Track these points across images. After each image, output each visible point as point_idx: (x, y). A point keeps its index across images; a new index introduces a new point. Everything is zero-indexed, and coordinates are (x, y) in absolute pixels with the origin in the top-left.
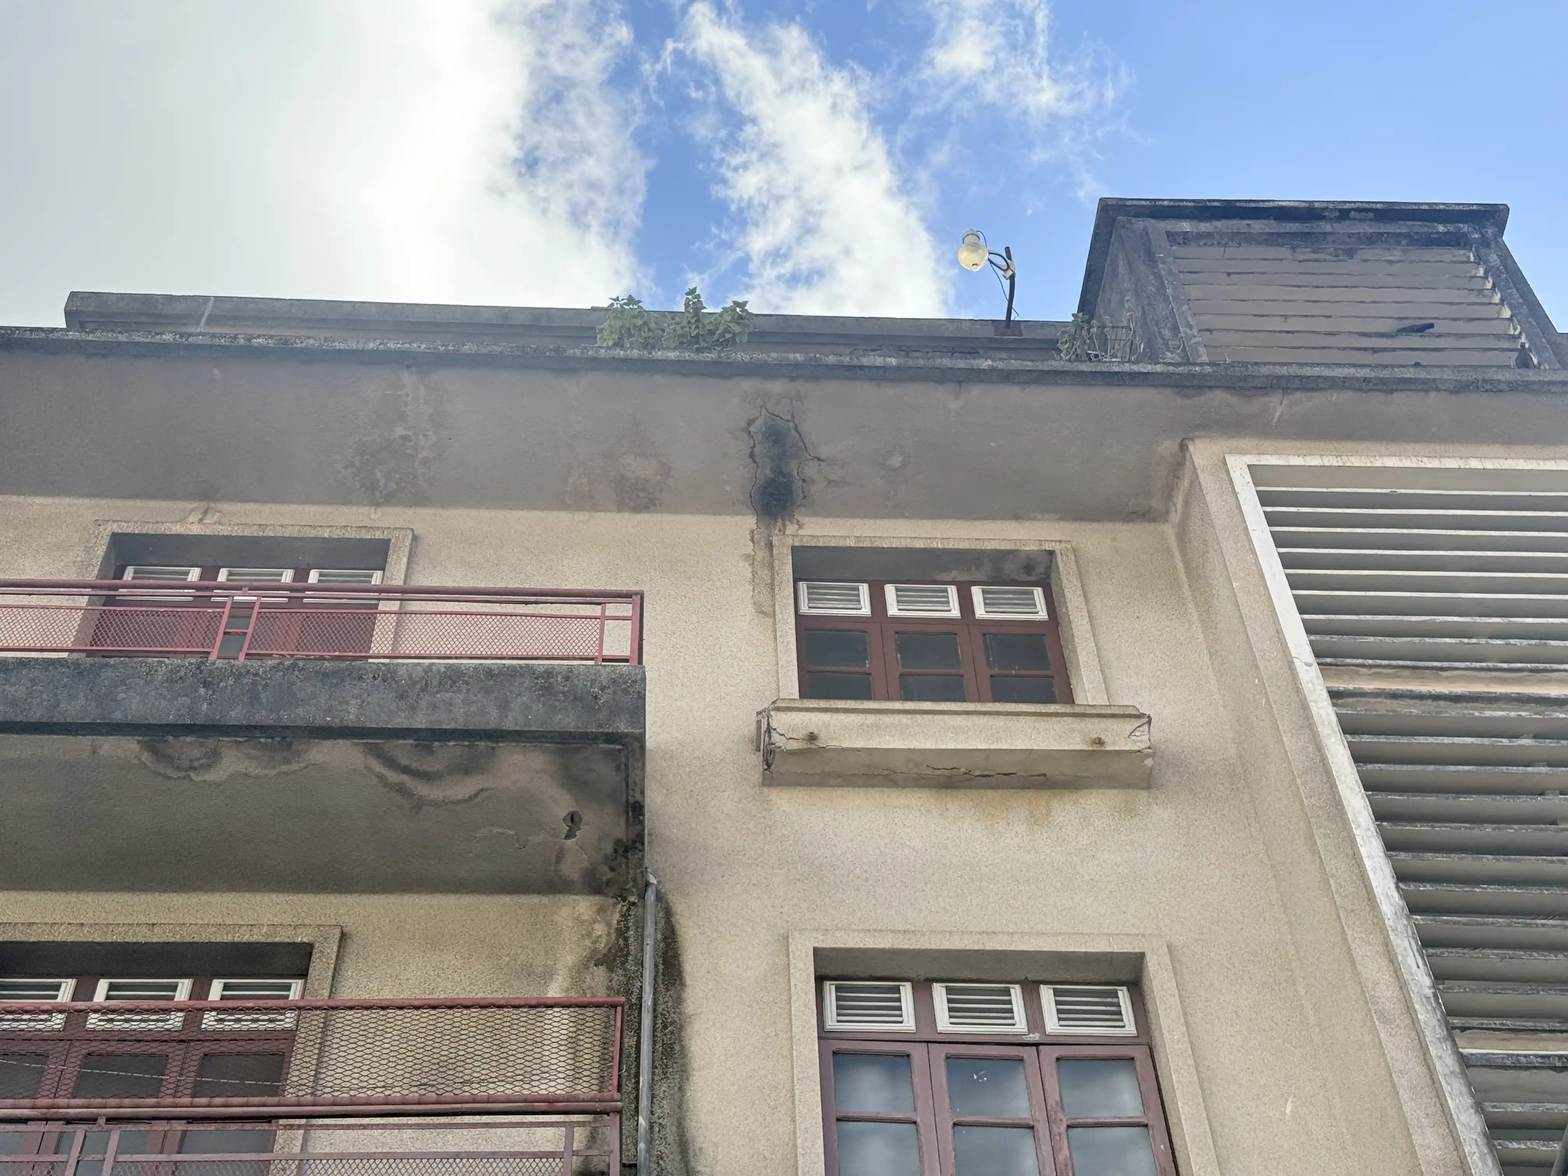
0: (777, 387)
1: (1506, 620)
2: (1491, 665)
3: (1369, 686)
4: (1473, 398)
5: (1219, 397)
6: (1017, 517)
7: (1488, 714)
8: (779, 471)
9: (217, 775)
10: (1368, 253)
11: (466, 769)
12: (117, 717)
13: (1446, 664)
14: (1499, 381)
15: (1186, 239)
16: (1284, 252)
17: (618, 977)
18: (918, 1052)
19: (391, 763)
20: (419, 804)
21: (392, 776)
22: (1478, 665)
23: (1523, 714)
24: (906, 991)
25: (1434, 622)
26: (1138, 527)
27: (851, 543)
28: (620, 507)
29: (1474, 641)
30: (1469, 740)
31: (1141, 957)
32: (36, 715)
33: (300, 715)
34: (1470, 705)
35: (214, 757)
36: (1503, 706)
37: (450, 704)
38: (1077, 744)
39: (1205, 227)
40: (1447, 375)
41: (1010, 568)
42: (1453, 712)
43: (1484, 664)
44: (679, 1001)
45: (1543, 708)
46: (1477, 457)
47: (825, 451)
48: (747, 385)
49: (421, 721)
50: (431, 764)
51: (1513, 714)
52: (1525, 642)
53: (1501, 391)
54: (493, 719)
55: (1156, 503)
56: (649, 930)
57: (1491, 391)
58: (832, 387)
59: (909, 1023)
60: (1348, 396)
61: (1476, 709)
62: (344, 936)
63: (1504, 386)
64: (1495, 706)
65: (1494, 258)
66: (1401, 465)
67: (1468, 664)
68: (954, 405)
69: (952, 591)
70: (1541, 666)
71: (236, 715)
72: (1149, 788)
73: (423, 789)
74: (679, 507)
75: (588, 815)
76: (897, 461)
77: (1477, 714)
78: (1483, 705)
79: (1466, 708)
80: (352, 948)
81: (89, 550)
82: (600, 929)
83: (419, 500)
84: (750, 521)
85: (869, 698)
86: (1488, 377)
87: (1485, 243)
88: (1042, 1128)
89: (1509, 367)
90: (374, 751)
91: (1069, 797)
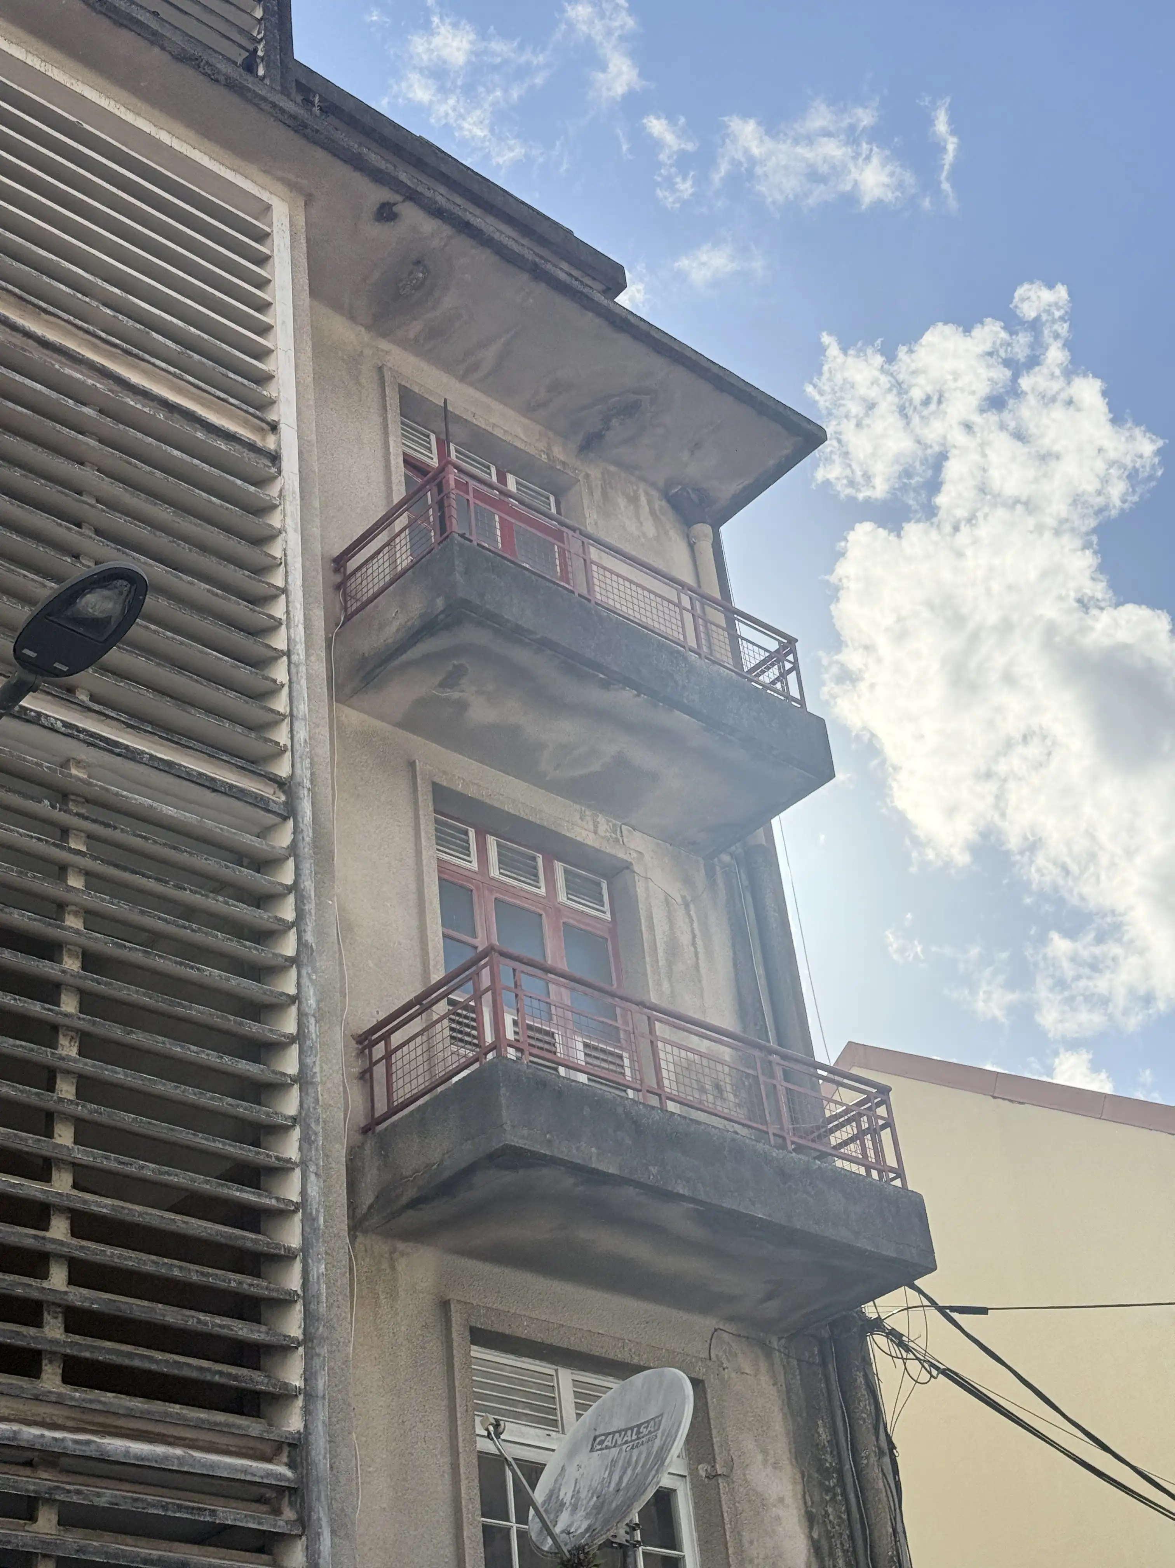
1: (124, 294)
2: (91, 328)
4: (190, 74)
7: (67, 371)
13: (51, 309)
14: (219, 72)
22: (80, 323)
23: (98, 385)
25: (58, 264)
29: (87, 299)
30: (39, 387)
34: (55, 356)
36: (84, 371)
40: (177, 38)
42: (37, 354)
43: (86, 325)
45: (119, 389)
46: (169, 133)
51: (90, 382)
52: (131, 323)
53: (217, 81)
57: (209, 76)
61: (60, 362)
63: (222, 78)
64: (77, 366)
66: (98, 102)
67: (71, 318)
70: (135, 351)
77: (57, 366)
78: (68, 362)
79: (51, 357)
86: (212, 61)
89: (235, 63)
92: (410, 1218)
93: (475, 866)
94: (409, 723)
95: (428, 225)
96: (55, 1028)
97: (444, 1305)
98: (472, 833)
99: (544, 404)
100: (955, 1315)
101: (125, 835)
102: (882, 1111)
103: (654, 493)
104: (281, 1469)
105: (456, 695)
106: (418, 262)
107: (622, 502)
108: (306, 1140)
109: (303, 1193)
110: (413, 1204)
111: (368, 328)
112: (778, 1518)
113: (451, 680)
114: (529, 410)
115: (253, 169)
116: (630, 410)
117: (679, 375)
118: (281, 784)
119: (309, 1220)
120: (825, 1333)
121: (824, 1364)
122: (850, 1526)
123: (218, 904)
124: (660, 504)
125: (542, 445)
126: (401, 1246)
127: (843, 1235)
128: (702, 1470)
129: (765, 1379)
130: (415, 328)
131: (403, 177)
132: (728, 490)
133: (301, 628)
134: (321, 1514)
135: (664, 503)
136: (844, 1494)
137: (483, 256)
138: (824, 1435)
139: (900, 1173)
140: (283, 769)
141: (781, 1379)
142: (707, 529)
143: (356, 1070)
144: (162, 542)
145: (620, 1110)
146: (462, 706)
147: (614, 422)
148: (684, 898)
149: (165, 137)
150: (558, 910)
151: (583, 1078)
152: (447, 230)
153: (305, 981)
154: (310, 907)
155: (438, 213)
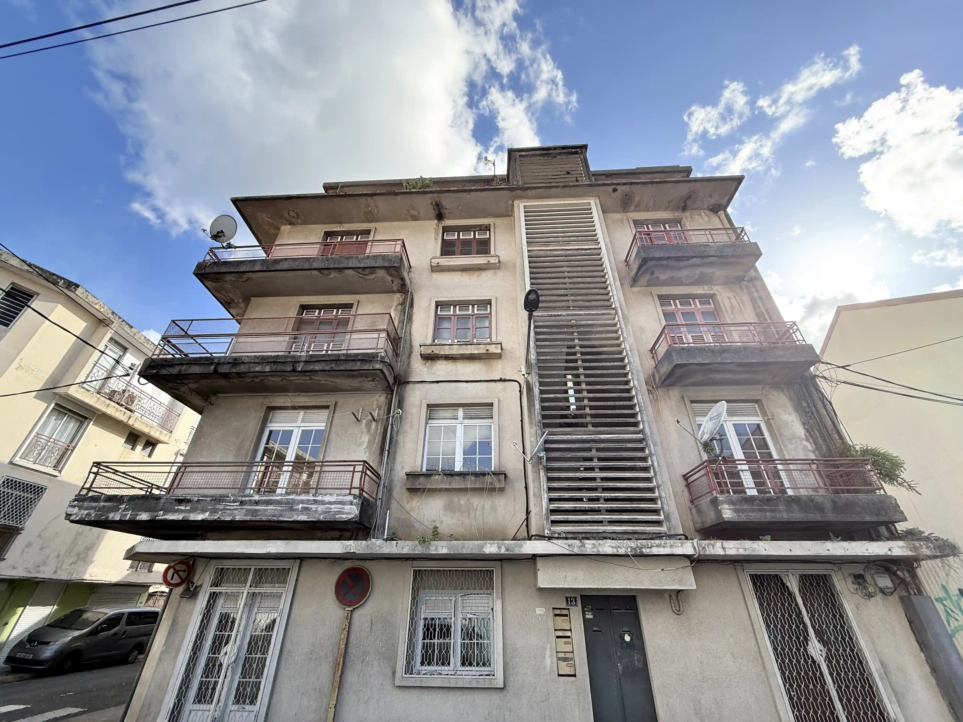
0: (435, 195)
3: (535, 249)
4: (566, 188)
5: (518, 191)
6: (485, 217)
7: (556, 253)
8: (439, 212)
9: (331, 276)
10: (559, 157)
11: (372, 273)
12: (313, 267)
13: (551, 243)
15: (523, 156)
16: (542, 158)
17: (403, 307)
18: (452, 317)
19: (359, 273)
20: (366, 280)
21: (360, 275)
22: (557, 243)
23: (562, 252)
24: (452, 307)
25: (550, 235)
26: (508, 218)
27: (453, 225)
28: (413, 220)
29: (557, 239)
30: (551, 258)
31: (491, 300)
32: (300, 268)
33: (342, 266)
35: (330, 274)
36: (559, 251)
37: (367, 262)
38: (485, 262)
39: (527, 153)
40: (561, 184)
41: (483, 228)
42: (549, 253)
44: (412, 311)
45: (566, 251)
47: (447, 207)
48: (430, 195)
49: (361, 266)
50: (366, 273)
52: (566, 238)
54: (374, 265)
55: (510, 213)
56: (408, 299)
57: (569, 187)
58: (446, 194)
59: (452, 313)
60: (542, 190)
61: (554, 252)
62: (359, 301)
63: (572, 186)
64: (557, 251)
65: (582, 157)
67: (555, 243)
68: (469, 196)
69: (472, 233)
71: (332, 266)
72: (499, 269)
73: (365, 277)
74: (423, 220)
75: (394, 280)
76: (460, 208)
79: (552, 252)
80: (360, 303)
81: (321, 235)
82: (400, 299)
83: (377, 221)
84: (436, 221)
85: (454, 255)
86: (569, 184)
87: (581, 153)
88: (471, 329)
90: (355, 271)
91: (485, 272)
92: (666, 383)
93: (674, 307)
94: (648, 285)
95: (624, 187)
96: (578, 367)
97: (683, 397)
98: (672, 301)
99: (669, 207)
100: (846, 368)
101: (582, 329)
102: (795, 327)
103: (706, 211)
104: (640, 436)
105: (655, 276)
106: (626, 195)
107: (697, 217)
108: (632, 374)
109: (634, 384)
110: (665, 380)
111: (623, 213)
112: (793, 425)
113: (652, 273)
114: (666, 210)
115: (586, 198)
116: (690, 197)
117: (698, 184)
118: (614, 309)
119: (636, 388)
120: (800, 381)
121: (801, 388)
122: (818, 424)
123: (604, 336)
124: (707, 212)
125: (672, 215)
126: (669, 388)
127: (785, 359)
128: (766, 418)
129: (782, 395)
130: (632, 208)
131: (614, 182)
132: (724, 201)
133: (612, 278)
134: (650, 442)
135: (709, 212)
136: (814, 416)
137: (639, 186)
138: (804, 404)
139: (804, 340)
140: (613, 306)
141: (787, 394)
142: (722, 212)
143: (651, 357)
144: (579, 274)
145: (707, 349)
146: (658, 278)
147: (687, 202)
148: (734, 296)
149: (567, 202)
150: (699, 310)
151: (692, 345)
152: (628, 186)
153: (626, 344)
154: (624, 330)
155: (625, 184)
